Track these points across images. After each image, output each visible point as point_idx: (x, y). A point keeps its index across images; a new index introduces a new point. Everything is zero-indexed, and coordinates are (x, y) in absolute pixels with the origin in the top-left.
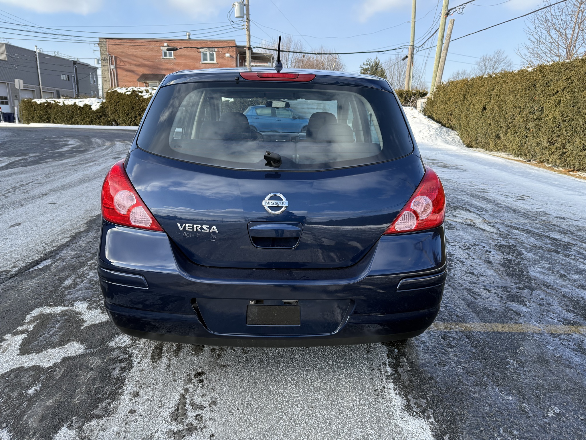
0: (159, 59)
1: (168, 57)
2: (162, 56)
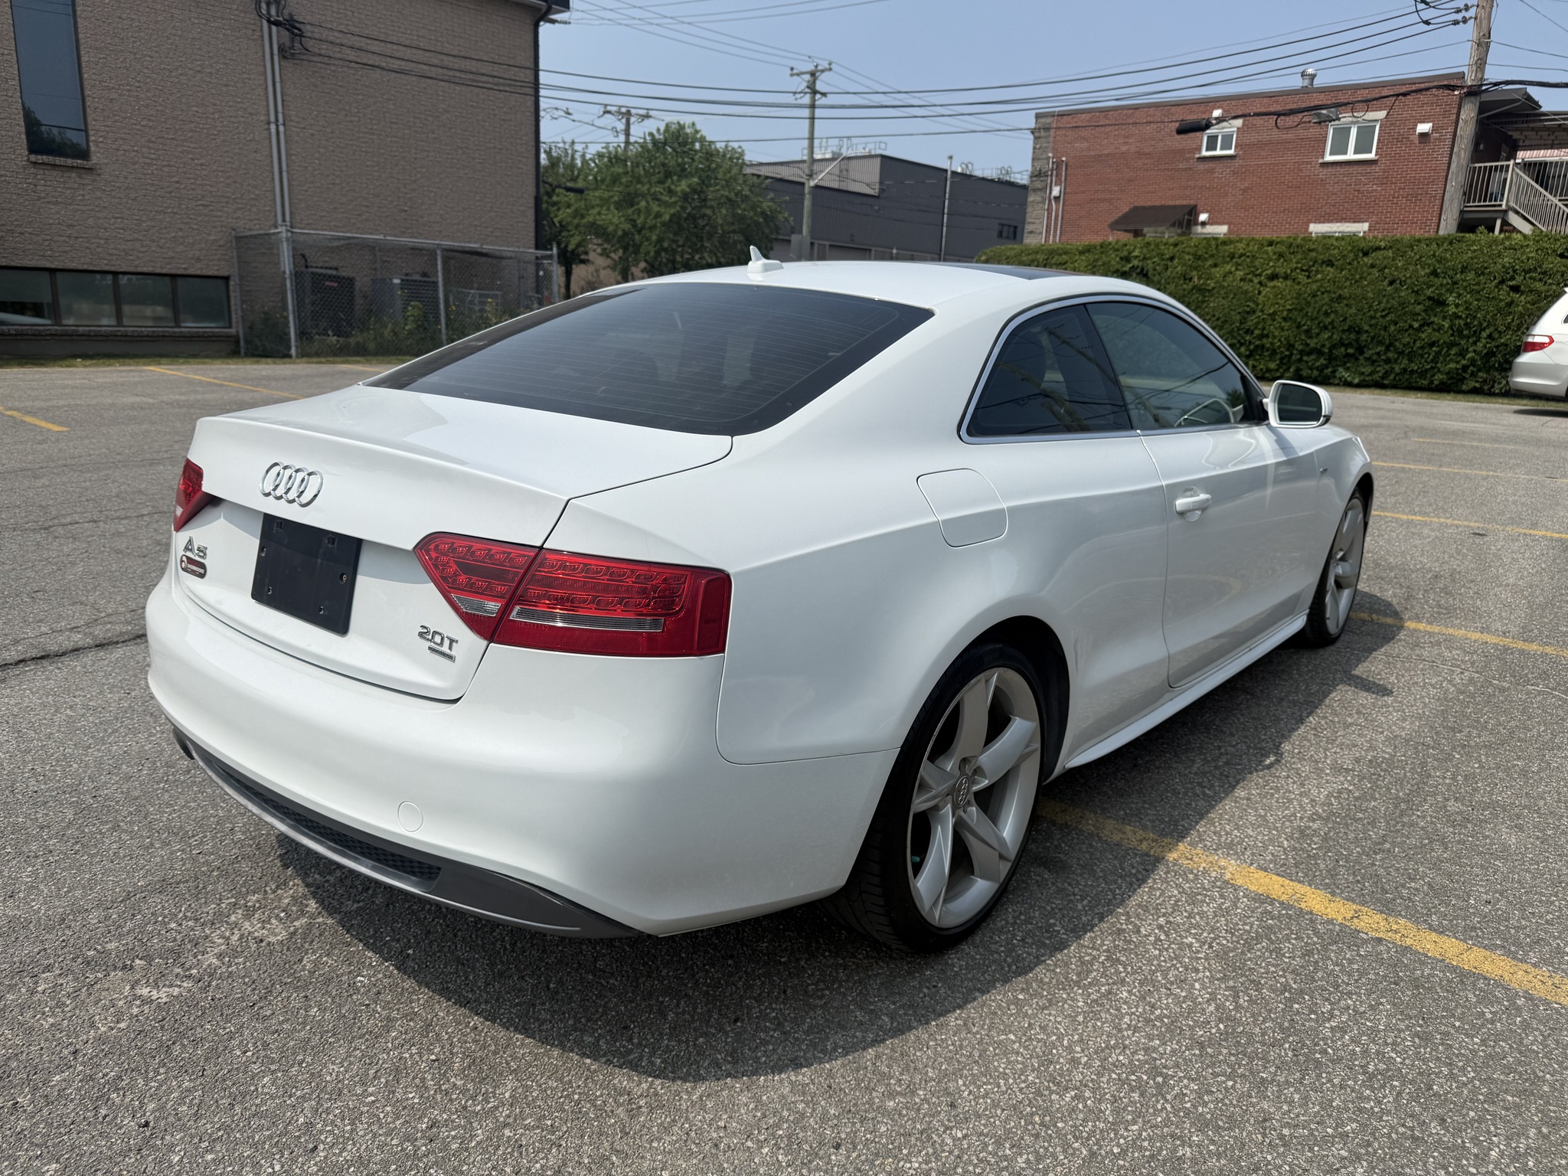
0: (1188, 160)
1: (1218, 152)
2: (1199, 149)
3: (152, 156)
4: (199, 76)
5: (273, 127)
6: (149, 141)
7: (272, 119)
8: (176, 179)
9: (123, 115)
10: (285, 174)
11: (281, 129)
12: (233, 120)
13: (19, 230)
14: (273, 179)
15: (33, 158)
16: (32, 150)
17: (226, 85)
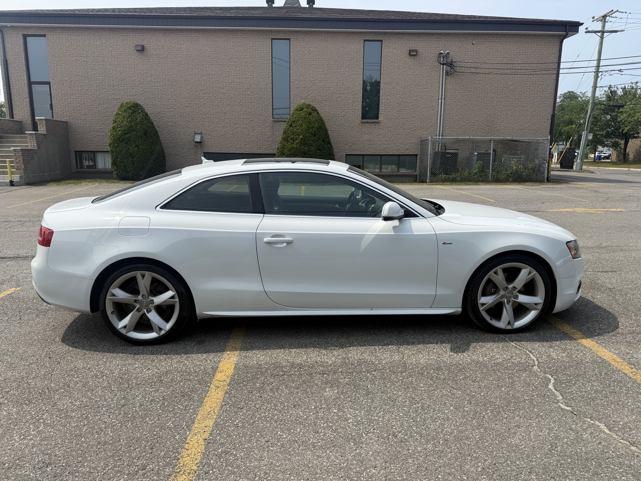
3: (398, 116)
4: (417, 86)
5: (440, 100)
6: (397, 111)
7: (440, 98)
8: (404, 123)
9: (390, 103)
10: (442, 117)
11: (443, 101)
12: (426, 100)
13: (356, 143)
14: (438, 119)
15: (362, 121)
16: (363, 118)
17: (426, 88)
